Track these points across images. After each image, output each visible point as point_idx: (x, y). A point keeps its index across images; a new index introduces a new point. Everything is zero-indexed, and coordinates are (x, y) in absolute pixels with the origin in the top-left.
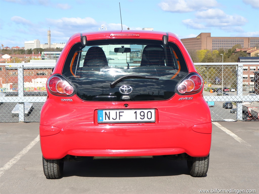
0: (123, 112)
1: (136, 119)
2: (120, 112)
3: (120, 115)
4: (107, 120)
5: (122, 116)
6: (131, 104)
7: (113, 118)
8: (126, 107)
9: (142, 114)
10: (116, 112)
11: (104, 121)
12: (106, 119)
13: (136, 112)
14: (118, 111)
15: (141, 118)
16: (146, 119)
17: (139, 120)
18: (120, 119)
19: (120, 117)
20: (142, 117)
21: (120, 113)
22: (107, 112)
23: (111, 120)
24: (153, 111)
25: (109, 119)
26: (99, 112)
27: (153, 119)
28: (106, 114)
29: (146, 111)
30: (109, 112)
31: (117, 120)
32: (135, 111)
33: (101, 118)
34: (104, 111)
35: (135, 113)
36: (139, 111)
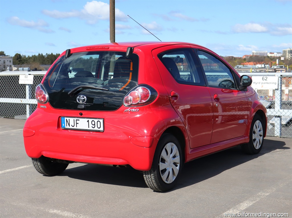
0: (79, 120)
1: (89, 127)
2: (76, 120)
4: (68, 127)
5: (78, 123)
6: (84, 112)
7: (72, 125)
8: (81, 116)
9: (93, 123)
10: (74, 120)
12: (67, 126)
13: (88, 121)
14: (75, 119)
16: (96, 129)
17: (91, 128)
18: (77, 127)
19: (77, 124)
20: (93, 126)
21: (77, 121)
22: (68, 119)
23: (71, 127)
24: (101, 121)
26: (62, 118)
27: (102, 129)
28: (67, 121)
29: (96, 120)
30: (69, 119)
31: (75, 127)
32: (87, 119)
33: (63, 125)
34: (66, 118)
36: (90, 120)
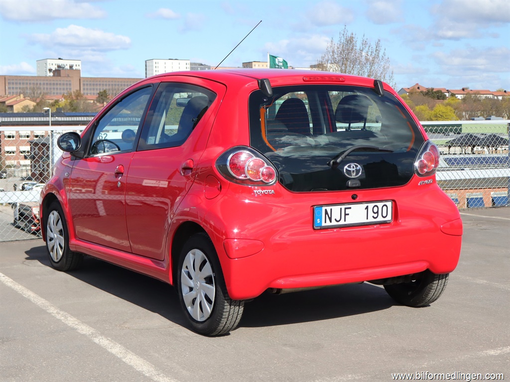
0: (350, 208)
1: (367, 219)
2: (345, 209)
3: (346, 213)
4: (328, 223)
5: (348, 214)
6: (360, 194)
7: (336, 219)
8: (355, 200)
9: (376, 210)
10: (341, 209)
11: (324, 224)
12: (325, 222)
13: (367, 208)
14: (343, 207)
15: (373, 217)
16: (380, 219)
17: (371, 220)
18: (345, 221)
19: (346, 216)
20: (375, 215)
21: (347, 210)
22: (328, 208)
23: (334, 223)
24: (389, 204)
25: (331, 222)
26: (317, 210)
27: (389, 218)
28: (326, 212)
29: (380, 205)
30: (331, 209)
31: (342, 222)
32: (365, 205)
33: (318, 221)
34: (324, 208)
35: (365, 209)
36: (371, 206)
